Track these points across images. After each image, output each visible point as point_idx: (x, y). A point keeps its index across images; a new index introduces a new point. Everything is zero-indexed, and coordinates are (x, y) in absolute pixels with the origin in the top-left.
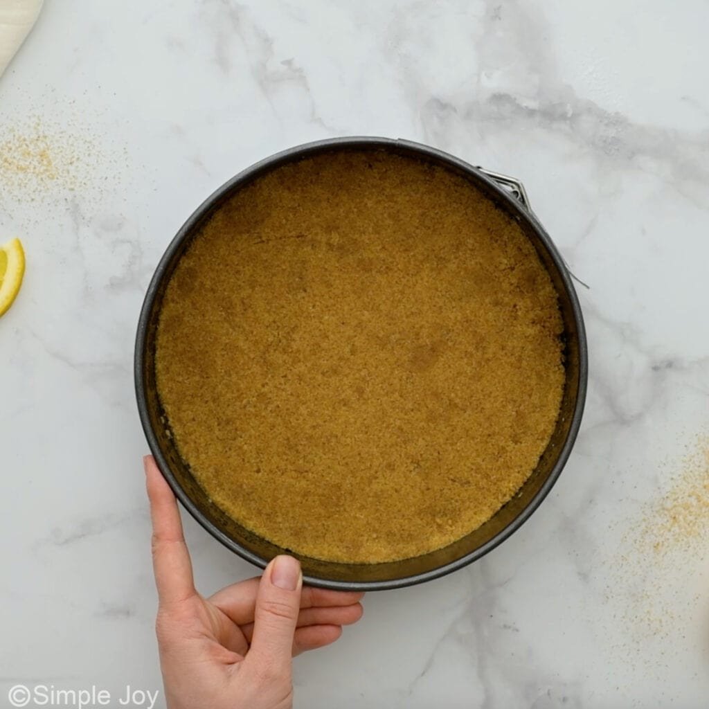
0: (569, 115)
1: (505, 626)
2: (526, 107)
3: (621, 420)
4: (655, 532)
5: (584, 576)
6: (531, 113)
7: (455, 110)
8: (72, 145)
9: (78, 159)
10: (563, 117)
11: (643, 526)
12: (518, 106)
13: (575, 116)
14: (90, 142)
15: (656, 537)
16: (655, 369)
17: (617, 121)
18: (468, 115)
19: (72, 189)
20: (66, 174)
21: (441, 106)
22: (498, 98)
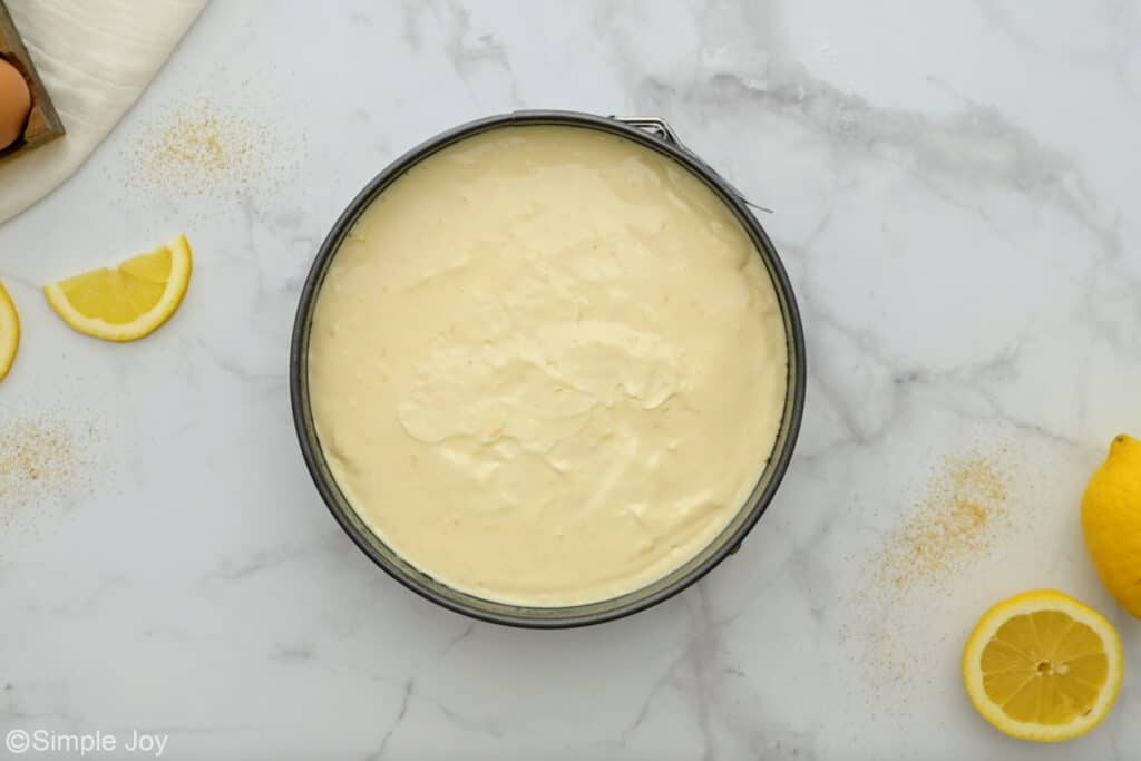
0: (801, 98)
1: (730, 671)
2: (754, 88)
3: (859, 438)
4: (896, 565)
5: (818, 614)
6: (758, 94)
7: (673, 91)
8: (245, 131)
9: (251, 146)
10: (795, 100)
11: (884, 559)
12: (744, 89)
13: (808, 100)
14: (265, 128)
15: (898, 569)
16: (898, 381)
17: (856, 104)
18: (687, 98)
19: (244, 181)
20: (237, 163)
21: (657, 87)
22: (722, 78)
